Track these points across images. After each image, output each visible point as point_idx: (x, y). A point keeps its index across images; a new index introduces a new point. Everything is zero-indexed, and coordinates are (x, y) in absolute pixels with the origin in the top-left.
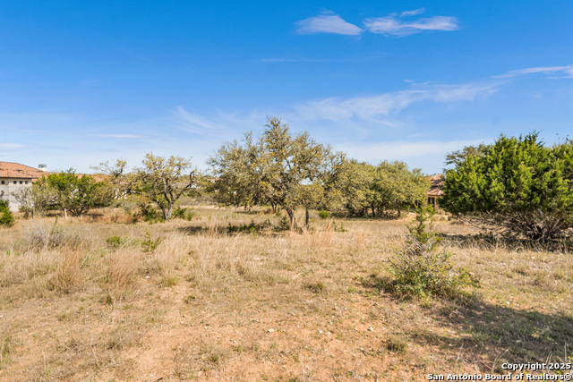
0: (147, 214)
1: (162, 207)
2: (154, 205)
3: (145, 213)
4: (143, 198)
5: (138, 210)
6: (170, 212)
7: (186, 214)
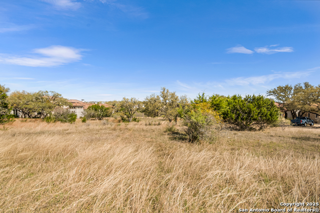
0: (123, 120)
1: (128, 117)
2: (125, 116)
3: (122, 119)
4: (122, 113)
5: (120, 118)
6: (131, 119)
7: (137, 120)
